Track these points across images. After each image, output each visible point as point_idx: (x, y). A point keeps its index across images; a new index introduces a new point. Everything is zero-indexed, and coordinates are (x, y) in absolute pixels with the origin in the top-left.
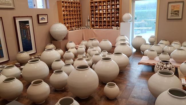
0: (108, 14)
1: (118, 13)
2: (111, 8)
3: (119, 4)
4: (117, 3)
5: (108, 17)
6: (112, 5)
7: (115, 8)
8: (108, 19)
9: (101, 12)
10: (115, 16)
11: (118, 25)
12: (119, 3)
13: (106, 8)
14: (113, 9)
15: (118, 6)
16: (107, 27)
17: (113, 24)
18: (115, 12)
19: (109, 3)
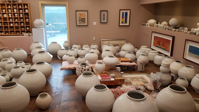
0: (15, 18)
1: (28, 18)
2: (18, 12)
3: (27, 9)
4: (24, 7)
5: (15, 23)
6: (20, 9)
7: (24, 12)
8: (16, 24)
9: (5, 16)
10: (25, 21)
11: (29, 32)
12: (27, 7)
13: (12, 12)
14: (21, 13)
15: (27, 11)
16: (16, 34)
17: (23, 30)
18: (24, 17)
19: (16, 6)
